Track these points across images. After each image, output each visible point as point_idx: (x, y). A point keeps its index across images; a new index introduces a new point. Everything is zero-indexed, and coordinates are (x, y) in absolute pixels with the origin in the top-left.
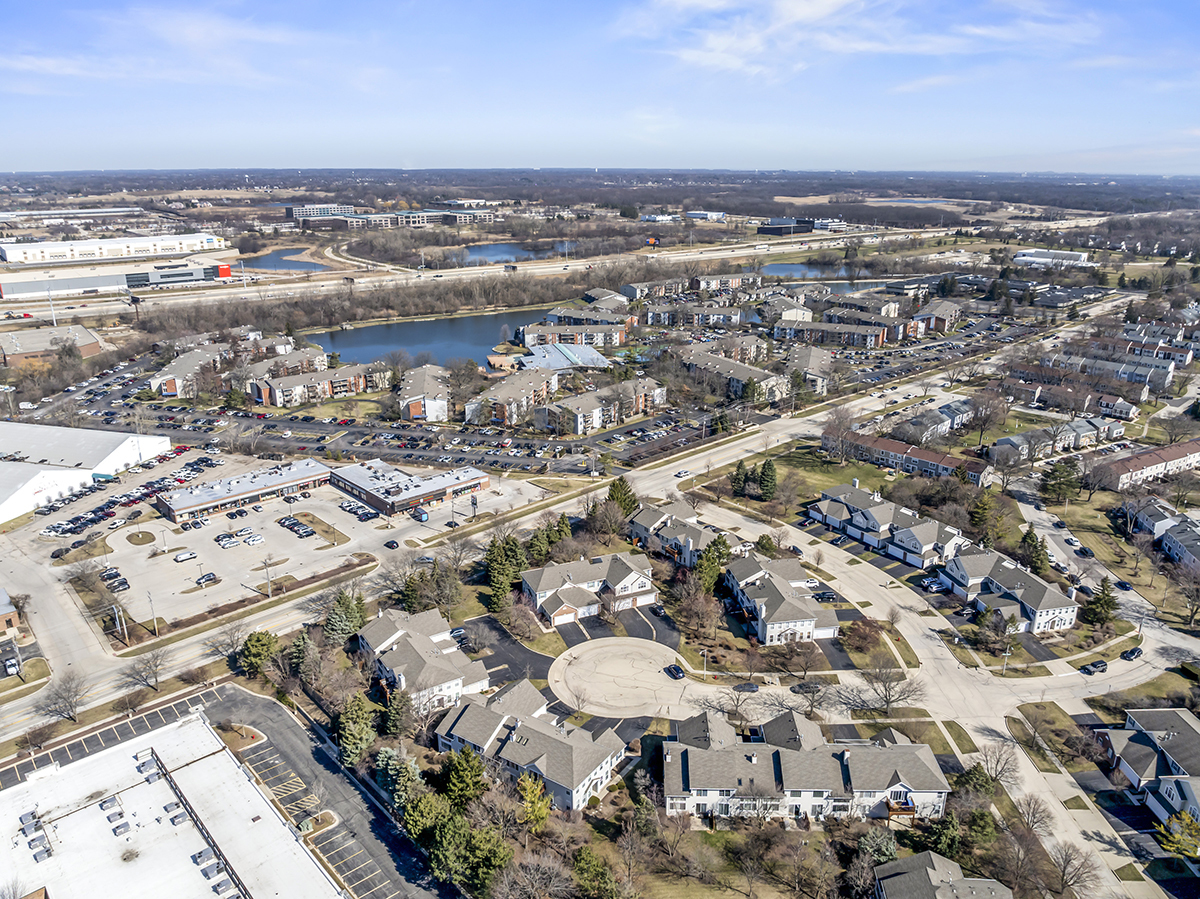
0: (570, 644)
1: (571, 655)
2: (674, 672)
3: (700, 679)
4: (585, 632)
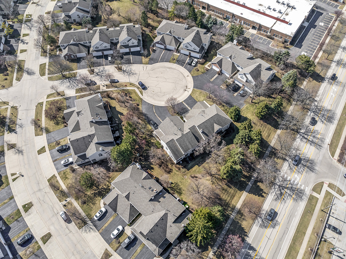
0: (190, 97)
1: (188, 92)
2: (143, 87)
3: (131, 84)
4: (187, 106)
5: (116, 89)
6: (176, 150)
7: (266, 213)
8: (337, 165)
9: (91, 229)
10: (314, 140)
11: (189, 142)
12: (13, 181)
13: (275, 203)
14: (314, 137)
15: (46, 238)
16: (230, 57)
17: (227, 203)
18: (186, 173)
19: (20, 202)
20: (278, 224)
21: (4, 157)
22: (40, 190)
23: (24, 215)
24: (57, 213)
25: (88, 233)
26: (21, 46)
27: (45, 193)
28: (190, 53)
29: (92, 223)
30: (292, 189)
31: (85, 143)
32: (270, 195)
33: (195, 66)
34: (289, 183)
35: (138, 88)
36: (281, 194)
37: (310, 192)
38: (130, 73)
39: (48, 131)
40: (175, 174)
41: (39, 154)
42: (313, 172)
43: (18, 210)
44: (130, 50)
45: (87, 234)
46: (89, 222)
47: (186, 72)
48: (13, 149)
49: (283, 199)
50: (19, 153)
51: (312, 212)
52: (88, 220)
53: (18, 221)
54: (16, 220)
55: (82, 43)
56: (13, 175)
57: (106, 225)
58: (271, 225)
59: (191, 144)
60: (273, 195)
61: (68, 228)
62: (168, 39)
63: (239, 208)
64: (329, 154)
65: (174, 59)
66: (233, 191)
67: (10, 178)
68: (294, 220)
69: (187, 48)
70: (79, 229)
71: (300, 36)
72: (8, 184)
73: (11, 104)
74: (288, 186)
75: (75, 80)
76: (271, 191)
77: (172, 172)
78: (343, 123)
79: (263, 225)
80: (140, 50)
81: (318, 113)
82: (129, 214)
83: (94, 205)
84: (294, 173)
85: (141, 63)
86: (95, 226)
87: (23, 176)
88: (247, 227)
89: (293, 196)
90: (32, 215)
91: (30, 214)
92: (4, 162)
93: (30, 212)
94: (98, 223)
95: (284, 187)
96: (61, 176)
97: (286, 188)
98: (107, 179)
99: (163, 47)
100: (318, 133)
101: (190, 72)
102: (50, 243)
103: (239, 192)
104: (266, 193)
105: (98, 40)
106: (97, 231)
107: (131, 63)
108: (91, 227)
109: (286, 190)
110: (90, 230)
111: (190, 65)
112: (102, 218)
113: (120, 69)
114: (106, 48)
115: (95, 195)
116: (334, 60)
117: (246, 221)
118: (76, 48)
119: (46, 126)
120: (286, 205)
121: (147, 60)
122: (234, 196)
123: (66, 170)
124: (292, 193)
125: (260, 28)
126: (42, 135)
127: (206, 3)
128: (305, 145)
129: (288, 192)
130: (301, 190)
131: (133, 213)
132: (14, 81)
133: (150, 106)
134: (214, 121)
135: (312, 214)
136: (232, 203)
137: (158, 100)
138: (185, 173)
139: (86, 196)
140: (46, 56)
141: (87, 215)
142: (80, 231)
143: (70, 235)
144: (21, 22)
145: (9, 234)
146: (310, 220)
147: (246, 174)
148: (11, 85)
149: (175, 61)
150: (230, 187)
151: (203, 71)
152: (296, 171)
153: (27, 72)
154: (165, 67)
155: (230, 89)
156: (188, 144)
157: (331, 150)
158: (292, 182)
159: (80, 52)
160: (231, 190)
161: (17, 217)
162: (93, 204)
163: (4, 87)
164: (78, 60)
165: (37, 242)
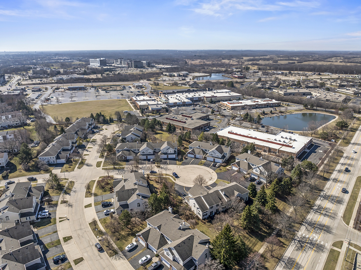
0: (215, 183)
1: (213, 181)
3: (167, 175)
5: (155, 176)
6: (203, 205)
7: (288, 259)
8: (354, 231)
9: (121, 257)
10: (327, 213)
11: (214, 200)
12: (60, 222)
13: (296, 252)
14: (327, 212)
15: (78, 261)
16: (246, 159)
17: (250, 248)
18: (211, 226)
19: (61, 235)
20: (302, 267)
21: (57, 207)
22: (81, 229)
23: (63, 243)
24: (92, 245)
25: (118, 260)
26: (85, 153)
27: (84, 232)
28: (214, 159)
29: (122, 253)
30: (311, 243)
31: (128, 194)
32: (290, 246)
33: (218, 167)
34: (308, 239)
35: (172, 177)
36: (302, 246)
37: (330, 247)
38: (166, 169)
39: (96, 195)
40: (201, 226)
41: (85, 208)
42: (330, 233)
43: (59, 240)
44: (168, 156)
45: (116, 261)
46: (120, 253)
47: (211, 171)
48: (65, 204)
49: (304, 250)
50: (69, 206)
51: (335, 261)
52: (119, 251)
53: (57, 247)
54: (55, 246)
55: (132, 149)
56: (60, 218)
57: (136, 255)
58: (295, 267)
59: (215, 201)
60: (293, 247)
61: (100, 256)
62: (197, 151)
63: (262, 253)
64: (344, 223)
65: (202, 163)
66: (254, 241)
67: (58, 220)
68: (318, 266)
69: (212, 156)
70: (110, 257)
71: (304, 157)
72: (55, 223)
73: (70, 180)
74: (307, 241)
75: (123, 171)
76: (292, 244)
77: (198, 225)
78: (353, 205)
79: (287, 267)
80: (175, 157)
81: (328, 198)
82: (158, 242)
83: (127, 241)
84: (311, 234)
85: (176, 164)
86: (125, 256)
87: (68, 220)
88: (271, 268)
89: (314, 249)
90: (70, 244)
91: (68, 244)
92: (56, 210)
93: (69, 242)
94: (128, 253)
95: (303, 242)
96: (101, 221)
97: (306, 243)
98: (141, 225)
99: (193, 156)
100: (330, 210)
101: (214, 170)
102: (81, 264)
103: (260, 242)
104: (286, 245)
105: (146, 147)
106: (126, 259)
107: (168, 164)
108: (121, 256)
109: (306, 244)
110: (119, 258)
111: (215, 166)
112: (132, 250)
113: (158, 167)
114: (150, 153)
115: (128, 235)
116: (336, 170)
117: (269, 263)
118: (128, 152)
119: (96, 192)
120: (308, 254)
121: (181, 163)
122: (256, 245)
123: (106, 217)
124: (313, 247)
125: (270, 150)
126: (91, 197)
127: (227, 137)
128: (319, 216)
129: (309, 245)
130: (321, 245)
131: (162, 243)
132: (76, 168)
133: (182, 187)
134: (234, 188)
135: (336, 263)
136: (255, 249)
137: (188, 184)
138: (209, 226)
139: (120, 235)
140: (103, 158)
141: (119, 248)
142: (110, 259)
143: (101, 261)
144: (88, 142)
145: (46, 255)
146: (335, 266)
147: (266, 230)
148: (73, 170)
149: (202, 164)
150: (252, 237)
151: (225, 170)
152: (313, 232)
153: (87, 165)
154: (194, 167)
155: (248, 180)
156: (212, 201)
157: (345, 221)
158: (311, 239)
159: (130, 155)
160: (252, 239)
161: (57, 244)
162: (125, 241)
163: (67, 171)
164: (127, 161)
165: (69, 263)
